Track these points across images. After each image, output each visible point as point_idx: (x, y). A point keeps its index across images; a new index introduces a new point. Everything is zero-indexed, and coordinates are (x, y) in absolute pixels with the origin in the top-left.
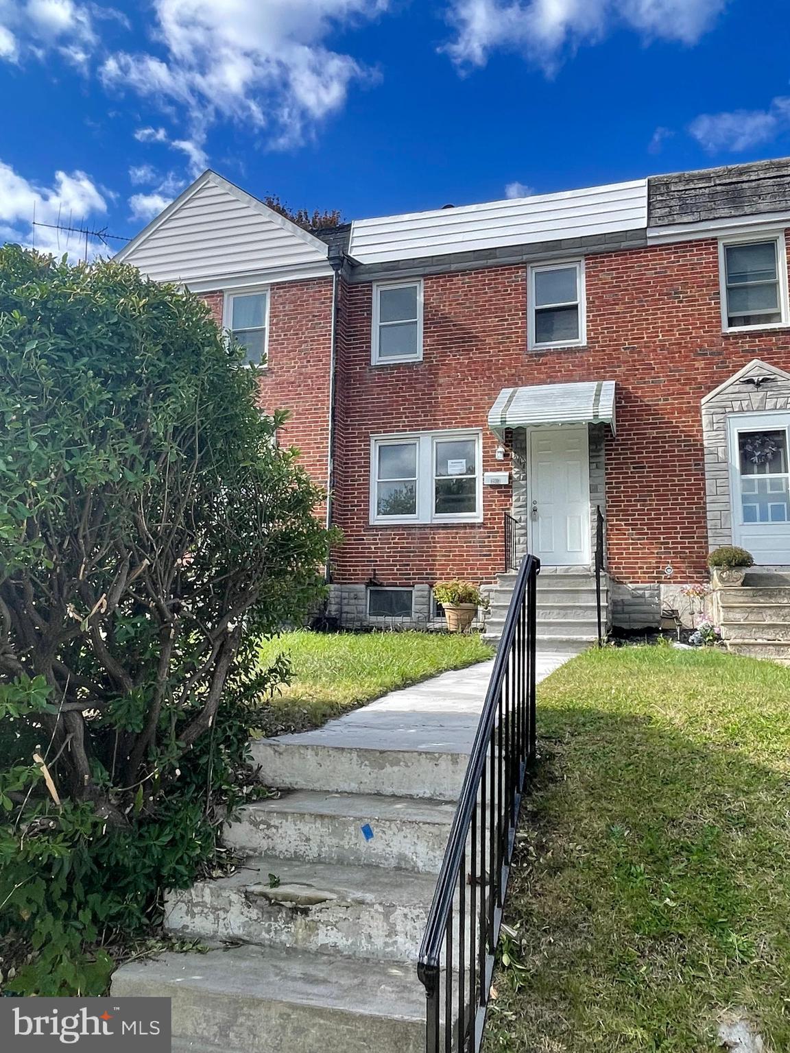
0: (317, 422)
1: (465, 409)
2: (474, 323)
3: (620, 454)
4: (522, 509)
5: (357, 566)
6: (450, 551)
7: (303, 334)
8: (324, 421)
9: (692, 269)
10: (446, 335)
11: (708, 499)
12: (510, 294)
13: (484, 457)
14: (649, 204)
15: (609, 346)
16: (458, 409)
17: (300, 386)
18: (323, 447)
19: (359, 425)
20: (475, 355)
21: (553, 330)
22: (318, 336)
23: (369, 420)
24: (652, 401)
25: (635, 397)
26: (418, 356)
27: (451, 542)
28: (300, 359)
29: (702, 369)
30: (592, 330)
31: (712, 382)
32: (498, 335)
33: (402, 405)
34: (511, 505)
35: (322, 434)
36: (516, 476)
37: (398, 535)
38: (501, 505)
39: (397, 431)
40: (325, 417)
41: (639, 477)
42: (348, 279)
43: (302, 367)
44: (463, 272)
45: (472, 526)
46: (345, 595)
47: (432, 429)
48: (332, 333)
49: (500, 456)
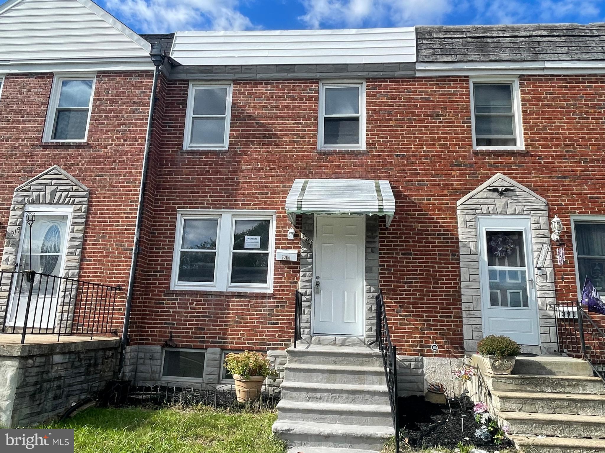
0: (128, 194)
1: (262, 194)
2: (274, 123)
3: (392, 242)
4: (308, 284)
5: (156, 328)
6: (242, 318)
7: (123, 116)
8: (135, 194)
9: (450, 98)
10: (250, 130)
11: (463, 285)
12: (305, 103)
13: (276, 235)
14: (417, 45)
15: (384, 152)
16: (256, 193)
17: (115, 161)
18: (132, 218)
19: (167, 200)
20: (274, 150)
21: (338, 136)
22: (136, 120)
23: (177, 196)
24: (418, 199)
25: (404, 195)
26: (225, 145)
27: (243, 310)
28: (117, 138)
29: (457, 177)
30: (371, 138)
31: (465, 188)
32: (294, 134)
33: (207, 185)
34: (298, 279)
35: (131, 206)
36: (303, 255)
37: (196, 300)
38: (290, 279)
39: (202, 208)
40: (136, 190)
41: (407, 262)
42: (167, 75)
43: (119, 145)
44: (267, 81)
45: (263, 296)
46: (141, 355)
47: (232, 208)
48: (149, 118)
49: (291, 237)
